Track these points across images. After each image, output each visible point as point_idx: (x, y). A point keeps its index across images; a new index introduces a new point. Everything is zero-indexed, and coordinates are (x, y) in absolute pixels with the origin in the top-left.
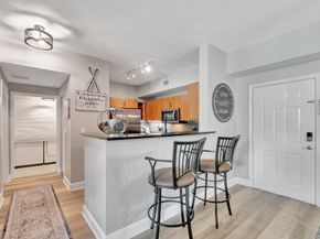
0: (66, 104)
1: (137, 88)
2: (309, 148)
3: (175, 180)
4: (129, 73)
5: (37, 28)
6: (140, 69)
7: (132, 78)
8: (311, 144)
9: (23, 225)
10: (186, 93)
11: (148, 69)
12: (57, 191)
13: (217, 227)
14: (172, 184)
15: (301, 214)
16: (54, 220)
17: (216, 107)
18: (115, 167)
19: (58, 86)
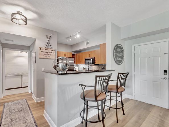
0: (33, 55)
1: (72, 46)
2: (165, 79)
3: (96, 97)
4: (67, 38)
5: (18, 13)
6: (73, 36)
7: (70, 41)
8: (166, 76)
9: (11, 122)
10: (99, 49)
11: (78, 36)
12: (29, 102)
13: (117, 122)
14: (94, 99)
15: (161, 114)
16: (28, 119)
17: (115, 57)
18: (62, 89)
19: (29, 45)
